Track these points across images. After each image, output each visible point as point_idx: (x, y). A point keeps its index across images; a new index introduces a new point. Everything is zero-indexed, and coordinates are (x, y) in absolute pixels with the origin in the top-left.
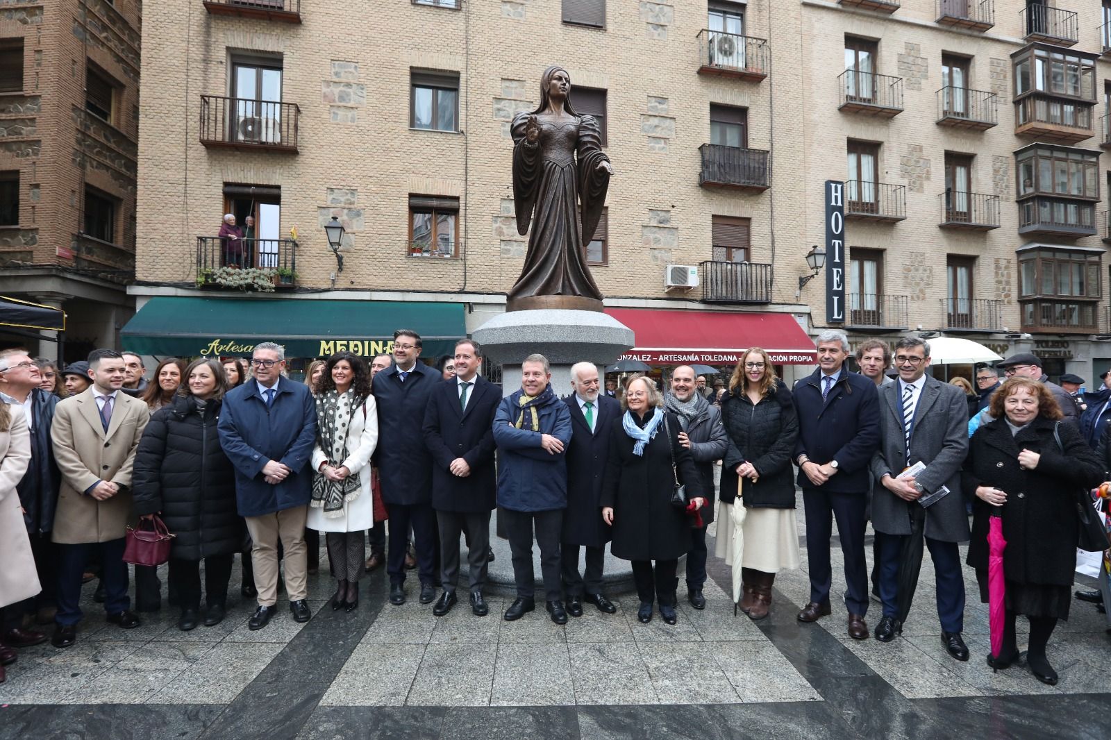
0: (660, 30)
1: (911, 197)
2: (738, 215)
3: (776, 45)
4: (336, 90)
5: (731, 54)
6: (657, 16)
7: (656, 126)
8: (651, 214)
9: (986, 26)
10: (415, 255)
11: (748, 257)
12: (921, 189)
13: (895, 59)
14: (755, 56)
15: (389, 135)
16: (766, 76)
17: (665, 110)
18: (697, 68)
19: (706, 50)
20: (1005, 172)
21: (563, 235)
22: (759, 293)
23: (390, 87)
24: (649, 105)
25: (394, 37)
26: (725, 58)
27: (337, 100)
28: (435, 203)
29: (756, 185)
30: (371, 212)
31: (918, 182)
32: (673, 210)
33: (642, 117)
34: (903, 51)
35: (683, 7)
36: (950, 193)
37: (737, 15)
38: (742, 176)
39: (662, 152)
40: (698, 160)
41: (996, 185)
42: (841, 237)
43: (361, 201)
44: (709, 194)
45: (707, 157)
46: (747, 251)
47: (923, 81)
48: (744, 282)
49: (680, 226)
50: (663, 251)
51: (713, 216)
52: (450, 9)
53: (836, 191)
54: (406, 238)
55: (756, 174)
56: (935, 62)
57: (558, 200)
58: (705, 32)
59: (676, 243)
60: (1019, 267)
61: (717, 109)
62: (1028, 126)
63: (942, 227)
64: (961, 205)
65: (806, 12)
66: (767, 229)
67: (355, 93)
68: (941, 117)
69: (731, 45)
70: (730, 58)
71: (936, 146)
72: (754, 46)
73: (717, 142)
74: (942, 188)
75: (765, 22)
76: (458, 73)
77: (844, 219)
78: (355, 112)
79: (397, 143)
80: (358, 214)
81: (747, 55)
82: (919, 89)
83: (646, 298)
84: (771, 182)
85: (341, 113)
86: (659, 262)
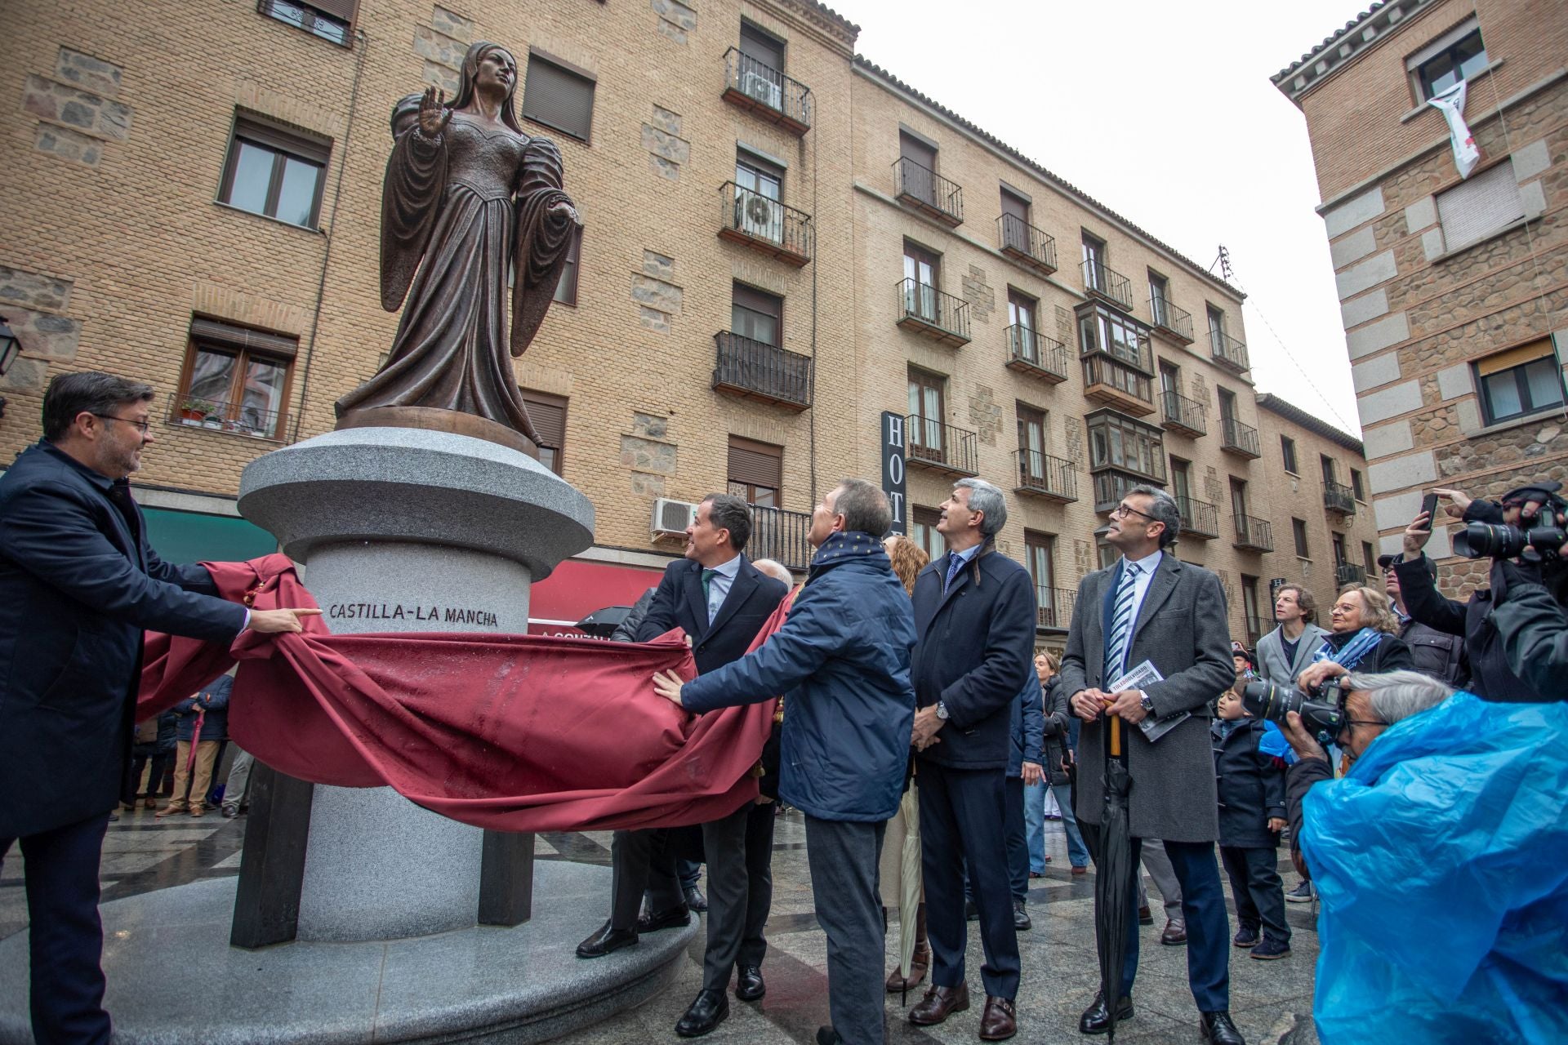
0: (668, 167)
1: (982, 449)
2: (765, 439)
3: (823, 227)
4: (62, 100)
5: (765, 221)
6: (666, 148)
7: (654, 294)
8: (636, 418)
9: (1049, 270)
10: (186, 422)
11: (778, 501)
12: (992, 442)
13: (959, 280)
14: (795, 233)
15: (168, 203)
16: (808, 261)
17: (669, 274)
18: (718, 230)
19: (730, 209)
20: (1078, 437)
21: (471, 312)
22: (793, 555)
23: (185, 125)
24: (646, 262)
25: (211, 51)
26: (757, 226)
27: (59, 115)
28: (247, 338)
29: (792, 401)
30: (98, 328)
31: (989, 432)
32: (671, 418)
33: (634, 277)
34: (968, 274)
35: (703, 148)
36: (1024, 450)
37: (774, 178)
38: (773, 385)
39: (659, 331)
40: (712, 354)
41: (1070, 450)
42: (902, 488)
43: (82, 304)
44: (725, 403)
45: (725, 350)
46: (777, 492)
47: (990, 314)
48: (772, 537)
49: (681, 443)
50: (652, 478)
51: (731, 436)
52: (331, 42)
53: (895, 428)
54: (174, 389)
55: (793, 385)
56: (1001, 295)
57: (469, 252)
58: (731, 186)
59: (672, 468)
60: (1098, 553)
61: (741, 288)
62: (1096, 388)
63: (1017, 492)
64: (1036, 471)
65: (857, 197)
66: (805, 465)
67: (104, 115)
68: (1010, 359)
69: (765, 208)
70: (763, 227)
71: (1007, 393)
72: (795, 222)
73: (741, 332)
74: (1015, 444)
75: (809, 196)
76: (331, 140)
77: (907, 465)
78: (99, 148)
79: (183, 220)
80: (66, 327)
81: (785, 228)
82: (987, 322)
83: (620, 548)
84: (812, 400)
85: (63, 140)
86: (644, 494)
